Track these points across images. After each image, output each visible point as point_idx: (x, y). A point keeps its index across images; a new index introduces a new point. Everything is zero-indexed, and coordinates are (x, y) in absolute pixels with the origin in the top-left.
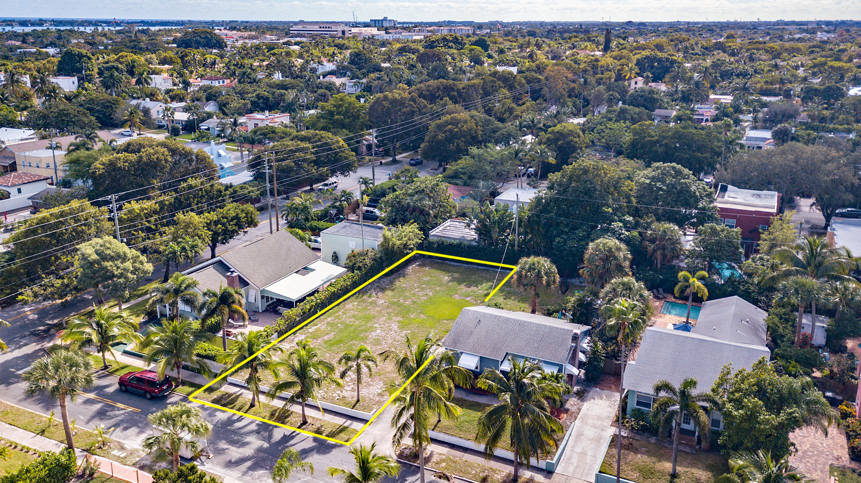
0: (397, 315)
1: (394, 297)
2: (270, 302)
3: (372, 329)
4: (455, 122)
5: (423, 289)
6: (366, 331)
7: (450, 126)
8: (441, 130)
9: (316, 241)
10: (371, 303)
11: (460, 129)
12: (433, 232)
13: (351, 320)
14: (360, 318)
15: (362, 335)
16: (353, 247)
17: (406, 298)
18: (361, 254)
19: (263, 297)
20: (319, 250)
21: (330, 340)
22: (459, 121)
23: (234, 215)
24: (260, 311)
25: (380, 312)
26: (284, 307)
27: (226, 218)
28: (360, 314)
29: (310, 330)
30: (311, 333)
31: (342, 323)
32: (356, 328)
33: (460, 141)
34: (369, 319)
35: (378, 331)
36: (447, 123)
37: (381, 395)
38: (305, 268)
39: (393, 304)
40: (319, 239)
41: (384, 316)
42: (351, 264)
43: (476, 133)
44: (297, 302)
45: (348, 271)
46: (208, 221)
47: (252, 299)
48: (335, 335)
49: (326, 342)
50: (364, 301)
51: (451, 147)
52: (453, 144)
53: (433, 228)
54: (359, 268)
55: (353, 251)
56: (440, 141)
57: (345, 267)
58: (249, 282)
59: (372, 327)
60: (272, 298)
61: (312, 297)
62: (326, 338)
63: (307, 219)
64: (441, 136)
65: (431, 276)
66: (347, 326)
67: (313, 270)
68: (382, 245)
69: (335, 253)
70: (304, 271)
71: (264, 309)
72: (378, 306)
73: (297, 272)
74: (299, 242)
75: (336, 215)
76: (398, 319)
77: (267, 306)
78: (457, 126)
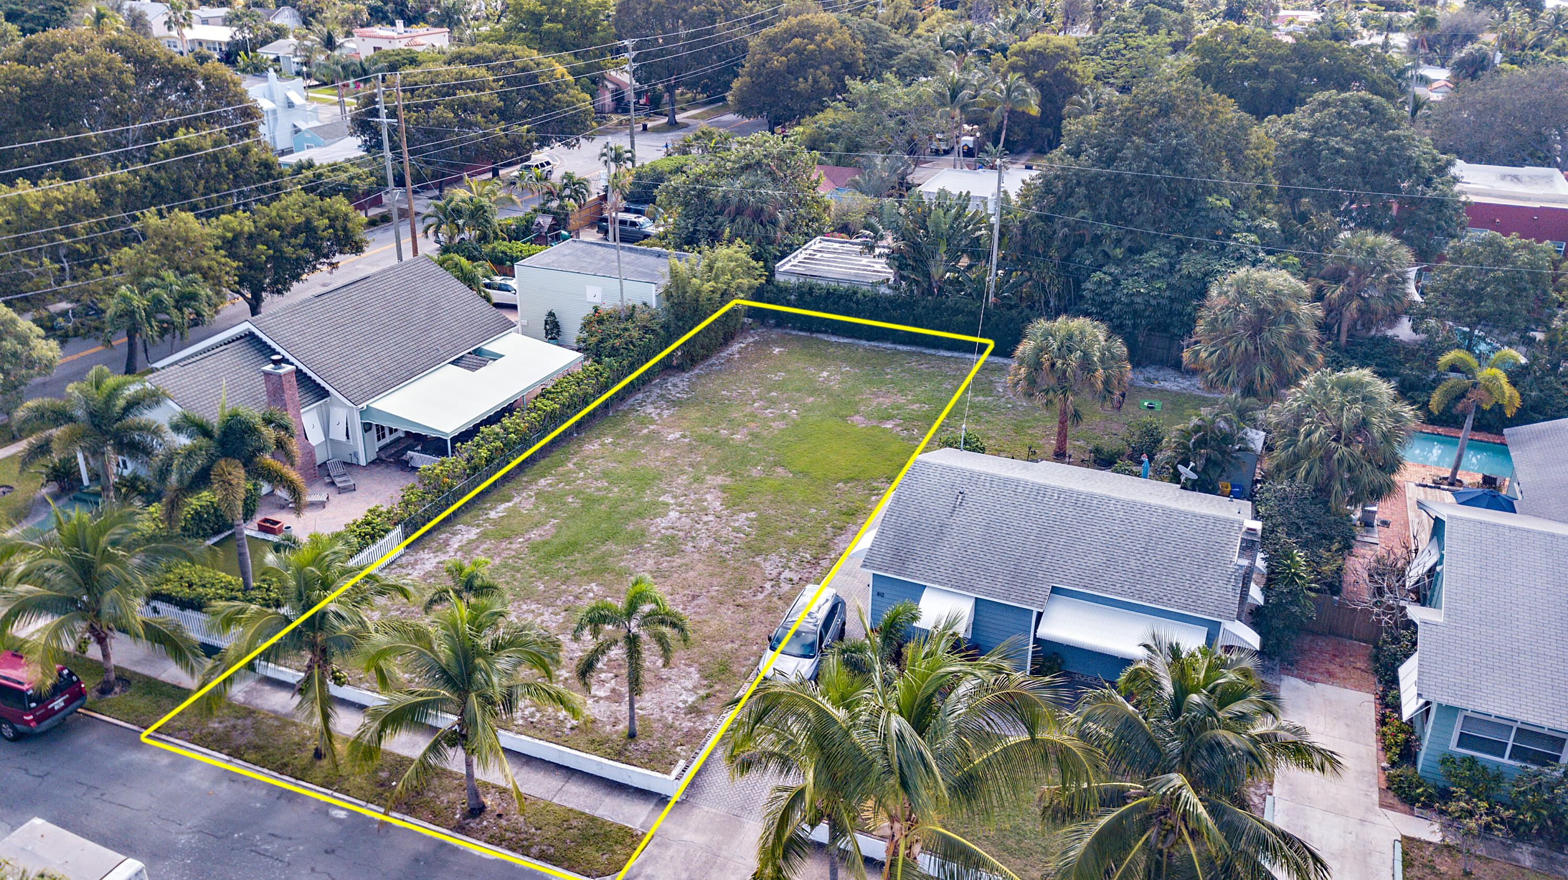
0: (716, 470)
1: (704, 421)
2: (388, 439)
3: (657, 509)
4: (808, 32)
5: (772, 402)
6: (640, 515)
7: (797, 41)
8: (778, 50)
9: (505, 288)
10: (649, 438)
11: (818, 46)
12: (784, 266)
13: (599, 484)
14: (622, 479)
15: (630, 527)
16: (597, 301)
17: (734, 425)
18: (615, 317)
19: (367, 427)
20: (513, 307)
21: (546, 543)
22: (816, 29)
23: (300, 220)
24: (363, 462)
25: (671, 462)
26: (424, 451)
27: (278, 228)
28: (623, 469)
29: (493, 515)
30: (495, 523)
31: (577, 494)
32: (614, 507)
33: (819, 72)
34: (644, 481)
35: (673, 515)
36: (791, 34)
37: (694, 711)
38: (478, 352)
39: (703, 440)
40: (512, 283)
41: (683, 472)
42: (593, 340)
43: (853, 55)
44: (455, 440)
45: (586, 359)
46: (230, 235)
47: (338, 434)
48: (559, 527)
49: (534, 548)
50: (628, 433)
51: (802, 86)
52: (806, 79)
53: (784, 255)
54: (614, 352)
55: (596, 309)
56: (776, 72)
57: (578, 350)
58: (328, 387)
59: (654, 503)
60: (391, 431)
61: (496, 428)
62: (534, 535)
63: (484, 238)
64: (778, 61)
65: (787, 371)
66: (590, 502)
67: (496, 357)
68: (668, 295)
69: (551, 314)
70: (474, 359)
71: (373, 457)
72: (666, 446)
73: (453, 363)
74: (461, 287)
75: (552, 228)
76: (720, 480)
77: (381, 449)
78: (812, 40)
